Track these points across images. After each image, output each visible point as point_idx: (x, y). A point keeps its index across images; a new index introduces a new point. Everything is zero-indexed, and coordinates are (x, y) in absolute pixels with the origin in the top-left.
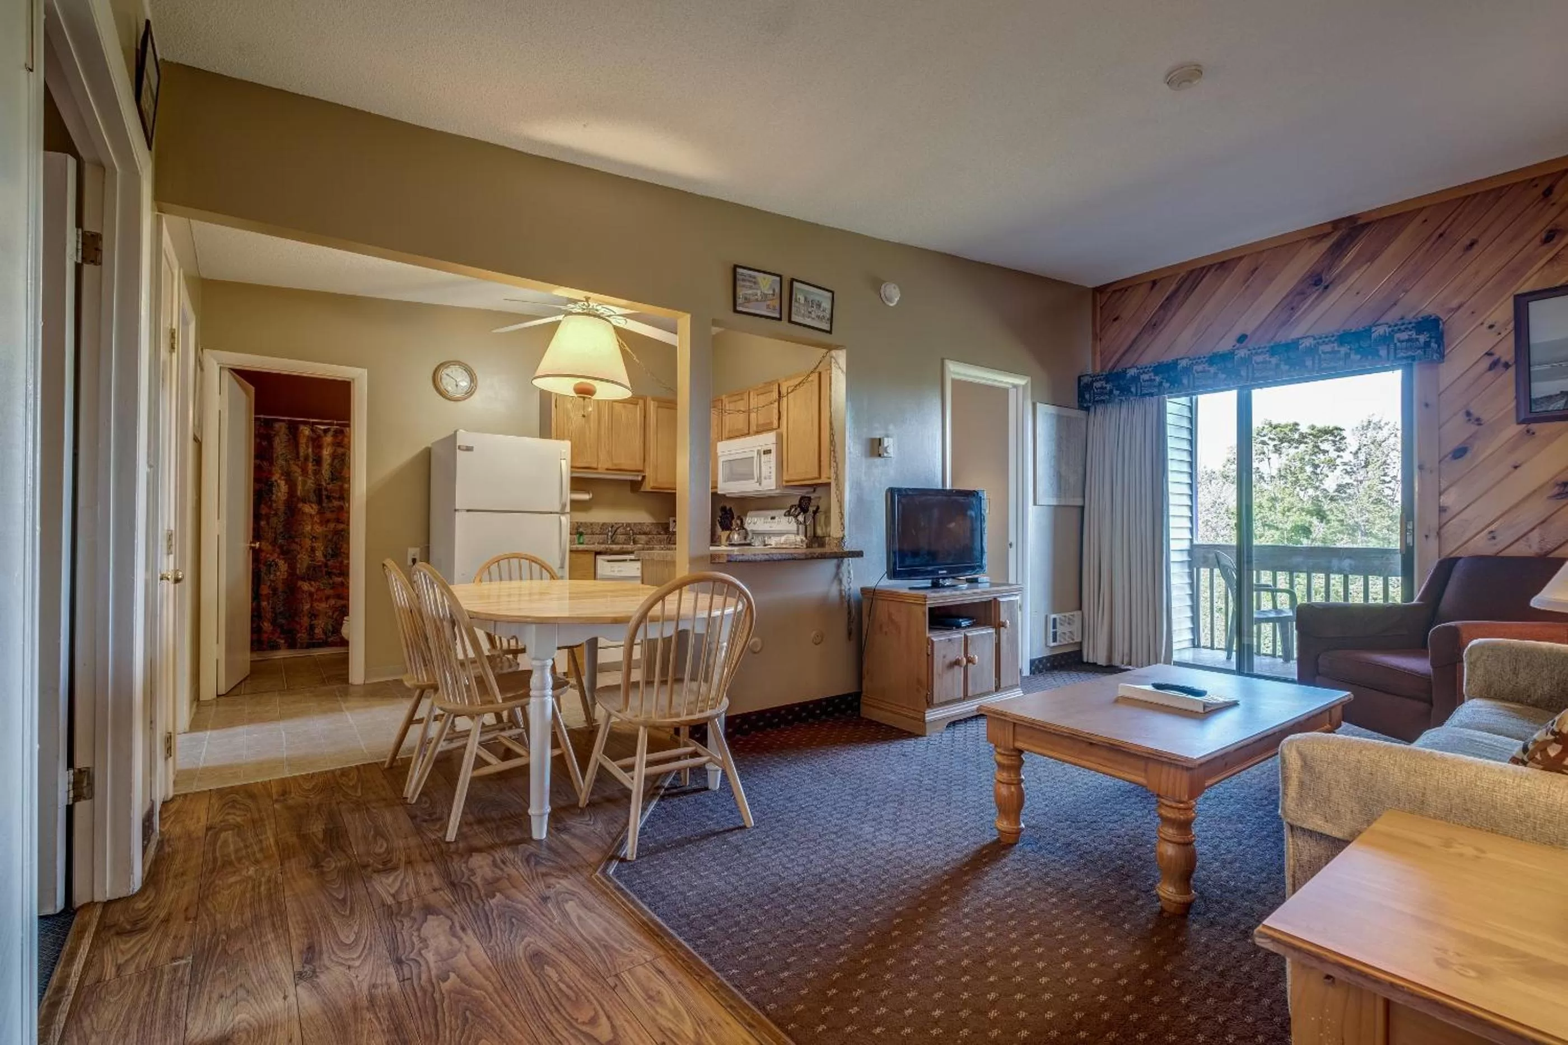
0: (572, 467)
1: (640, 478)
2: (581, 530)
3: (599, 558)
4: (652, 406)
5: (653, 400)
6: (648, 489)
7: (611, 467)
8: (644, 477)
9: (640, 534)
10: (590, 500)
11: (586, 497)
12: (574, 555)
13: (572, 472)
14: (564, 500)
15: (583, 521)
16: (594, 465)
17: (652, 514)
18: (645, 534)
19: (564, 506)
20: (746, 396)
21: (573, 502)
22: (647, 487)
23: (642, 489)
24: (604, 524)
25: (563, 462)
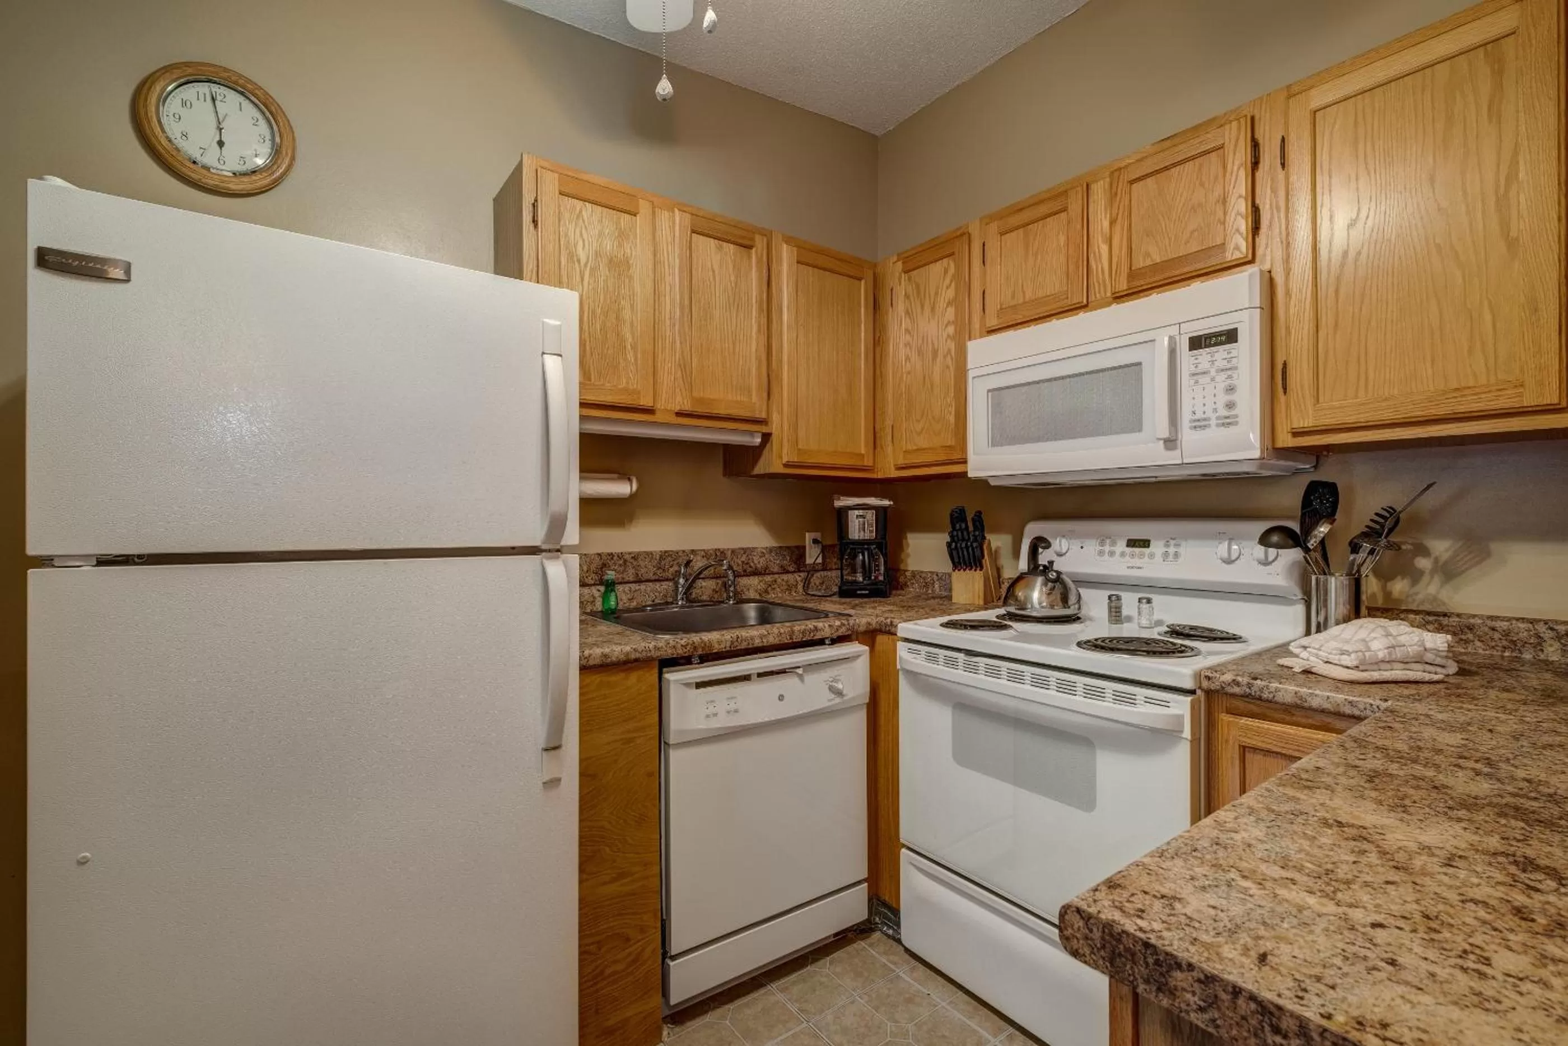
0: (583, 405)
1: (758, 440)
2: (611, 575)
3: (674, 677)
4: (786, 255)
5: (789, 240)
6: (778, 468)
7: (688, 407)
8: (766, 437)
9: (747, 574)
10: (632, 496)
11: (622, 489)
12: (596, 679)
13: (583, 418)
14: (555, 507)
15: (616, 549)
16: (646, 401)
17: (772, 527)
18: (756, 573)
19: (557, 525)
20: (1075, 206)
21: (587, 503)
22: (772, 462)
23: (760, 469)
24: (665, 555)
25: (552, 364)
